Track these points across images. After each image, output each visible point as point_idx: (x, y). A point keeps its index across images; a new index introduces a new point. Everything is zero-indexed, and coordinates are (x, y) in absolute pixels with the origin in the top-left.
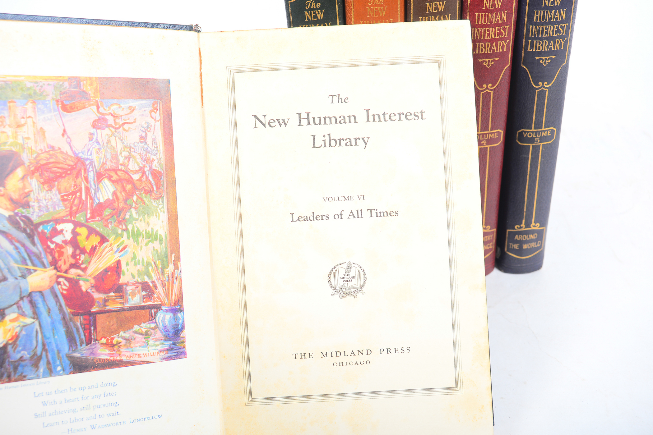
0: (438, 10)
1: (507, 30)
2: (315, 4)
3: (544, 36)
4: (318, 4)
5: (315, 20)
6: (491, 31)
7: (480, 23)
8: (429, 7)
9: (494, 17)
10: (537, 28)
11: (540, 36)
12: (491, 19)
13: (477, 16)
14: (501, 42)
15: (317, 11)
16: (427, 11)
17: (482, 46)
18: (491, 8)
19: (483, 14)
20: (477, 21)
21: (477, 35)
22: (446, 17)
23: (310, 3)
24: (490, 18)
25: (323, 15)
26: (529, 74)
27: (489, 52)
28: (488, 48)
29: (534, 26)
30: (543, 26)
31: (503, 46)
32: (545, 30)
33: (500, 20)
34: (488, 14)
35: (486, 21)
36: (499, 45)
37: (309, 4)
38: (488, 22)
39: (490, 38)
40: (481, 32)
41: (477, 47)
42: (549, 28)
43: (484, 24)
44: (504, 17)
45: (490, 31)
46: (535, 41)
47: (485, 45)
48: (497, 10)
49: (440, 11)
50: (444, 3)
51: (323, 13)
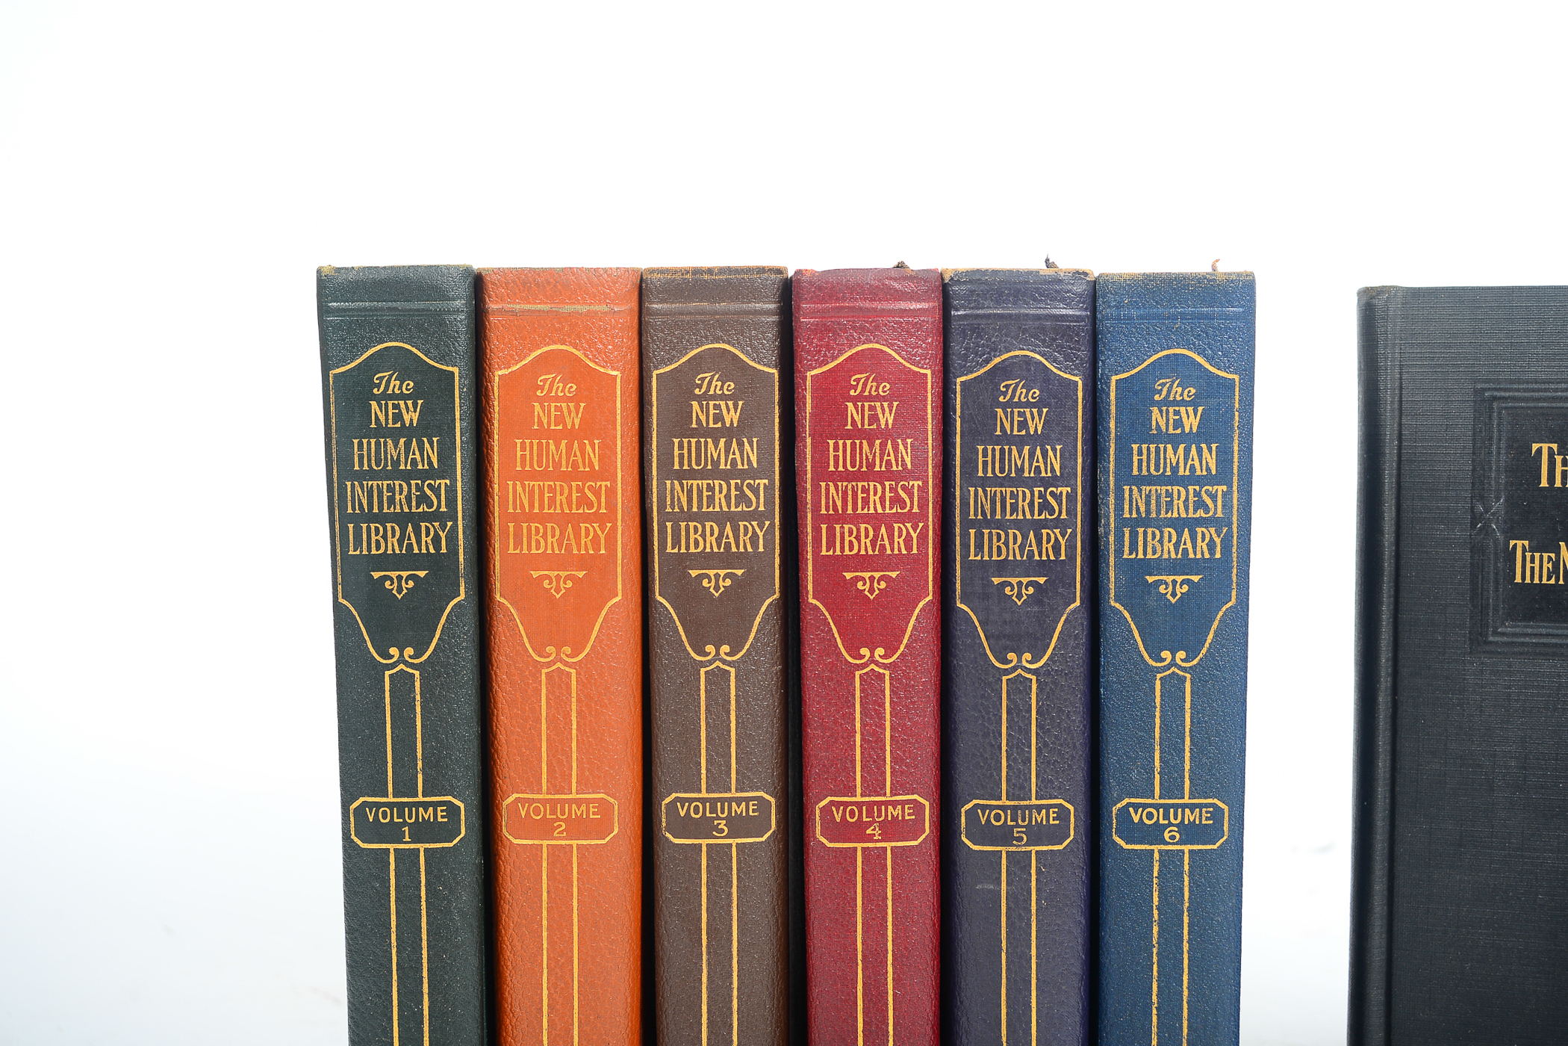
0: (724, 423)
1: (916, 494)
2: (398, 382)
3: (1008, 517)
4: (406, 383)
5: (396, 426)
6: (872, 493)
7: (841, 469)
8: (700, 413)
9: (878, 451)
10: (989, 493)
11: (998, 517)
12: (870, 457)
13: (831, 449)
14: (902, 526)
15: (402, 403)
16: (694, 422)
17: (851, 533)
18: (866, 427)
19: (848, 442)
20: (832, 463)
21: (834, 501)
22: (746, 444)
23: (386, 379)
24: (866, 455)
25: (417, 414)
26: (979, 629)
27: (870, 552)
28: (868, 541)
29: (980, 490)
30: (1003, 489)
31: (909, 537)
32: (1009, 501)
33: (893, 462)
34: (861, 443)
35: (858, 463)
36: (896, 534)
37: (384, 382)
38: (861, 466)
39: (872, 511)
40: (845, 493)
41: (838, 535)
42: (1020, 494)
43: (851, 469)
44: (905, 457)
45: (869, 490)
46: (986, 531)
47: (858, 530)
48: (886, 435)
49: (728, 426)
50: (740, 407)
51: (418, 410)
